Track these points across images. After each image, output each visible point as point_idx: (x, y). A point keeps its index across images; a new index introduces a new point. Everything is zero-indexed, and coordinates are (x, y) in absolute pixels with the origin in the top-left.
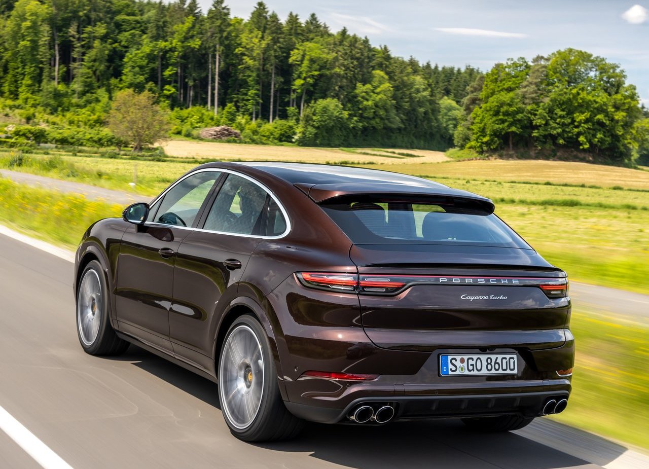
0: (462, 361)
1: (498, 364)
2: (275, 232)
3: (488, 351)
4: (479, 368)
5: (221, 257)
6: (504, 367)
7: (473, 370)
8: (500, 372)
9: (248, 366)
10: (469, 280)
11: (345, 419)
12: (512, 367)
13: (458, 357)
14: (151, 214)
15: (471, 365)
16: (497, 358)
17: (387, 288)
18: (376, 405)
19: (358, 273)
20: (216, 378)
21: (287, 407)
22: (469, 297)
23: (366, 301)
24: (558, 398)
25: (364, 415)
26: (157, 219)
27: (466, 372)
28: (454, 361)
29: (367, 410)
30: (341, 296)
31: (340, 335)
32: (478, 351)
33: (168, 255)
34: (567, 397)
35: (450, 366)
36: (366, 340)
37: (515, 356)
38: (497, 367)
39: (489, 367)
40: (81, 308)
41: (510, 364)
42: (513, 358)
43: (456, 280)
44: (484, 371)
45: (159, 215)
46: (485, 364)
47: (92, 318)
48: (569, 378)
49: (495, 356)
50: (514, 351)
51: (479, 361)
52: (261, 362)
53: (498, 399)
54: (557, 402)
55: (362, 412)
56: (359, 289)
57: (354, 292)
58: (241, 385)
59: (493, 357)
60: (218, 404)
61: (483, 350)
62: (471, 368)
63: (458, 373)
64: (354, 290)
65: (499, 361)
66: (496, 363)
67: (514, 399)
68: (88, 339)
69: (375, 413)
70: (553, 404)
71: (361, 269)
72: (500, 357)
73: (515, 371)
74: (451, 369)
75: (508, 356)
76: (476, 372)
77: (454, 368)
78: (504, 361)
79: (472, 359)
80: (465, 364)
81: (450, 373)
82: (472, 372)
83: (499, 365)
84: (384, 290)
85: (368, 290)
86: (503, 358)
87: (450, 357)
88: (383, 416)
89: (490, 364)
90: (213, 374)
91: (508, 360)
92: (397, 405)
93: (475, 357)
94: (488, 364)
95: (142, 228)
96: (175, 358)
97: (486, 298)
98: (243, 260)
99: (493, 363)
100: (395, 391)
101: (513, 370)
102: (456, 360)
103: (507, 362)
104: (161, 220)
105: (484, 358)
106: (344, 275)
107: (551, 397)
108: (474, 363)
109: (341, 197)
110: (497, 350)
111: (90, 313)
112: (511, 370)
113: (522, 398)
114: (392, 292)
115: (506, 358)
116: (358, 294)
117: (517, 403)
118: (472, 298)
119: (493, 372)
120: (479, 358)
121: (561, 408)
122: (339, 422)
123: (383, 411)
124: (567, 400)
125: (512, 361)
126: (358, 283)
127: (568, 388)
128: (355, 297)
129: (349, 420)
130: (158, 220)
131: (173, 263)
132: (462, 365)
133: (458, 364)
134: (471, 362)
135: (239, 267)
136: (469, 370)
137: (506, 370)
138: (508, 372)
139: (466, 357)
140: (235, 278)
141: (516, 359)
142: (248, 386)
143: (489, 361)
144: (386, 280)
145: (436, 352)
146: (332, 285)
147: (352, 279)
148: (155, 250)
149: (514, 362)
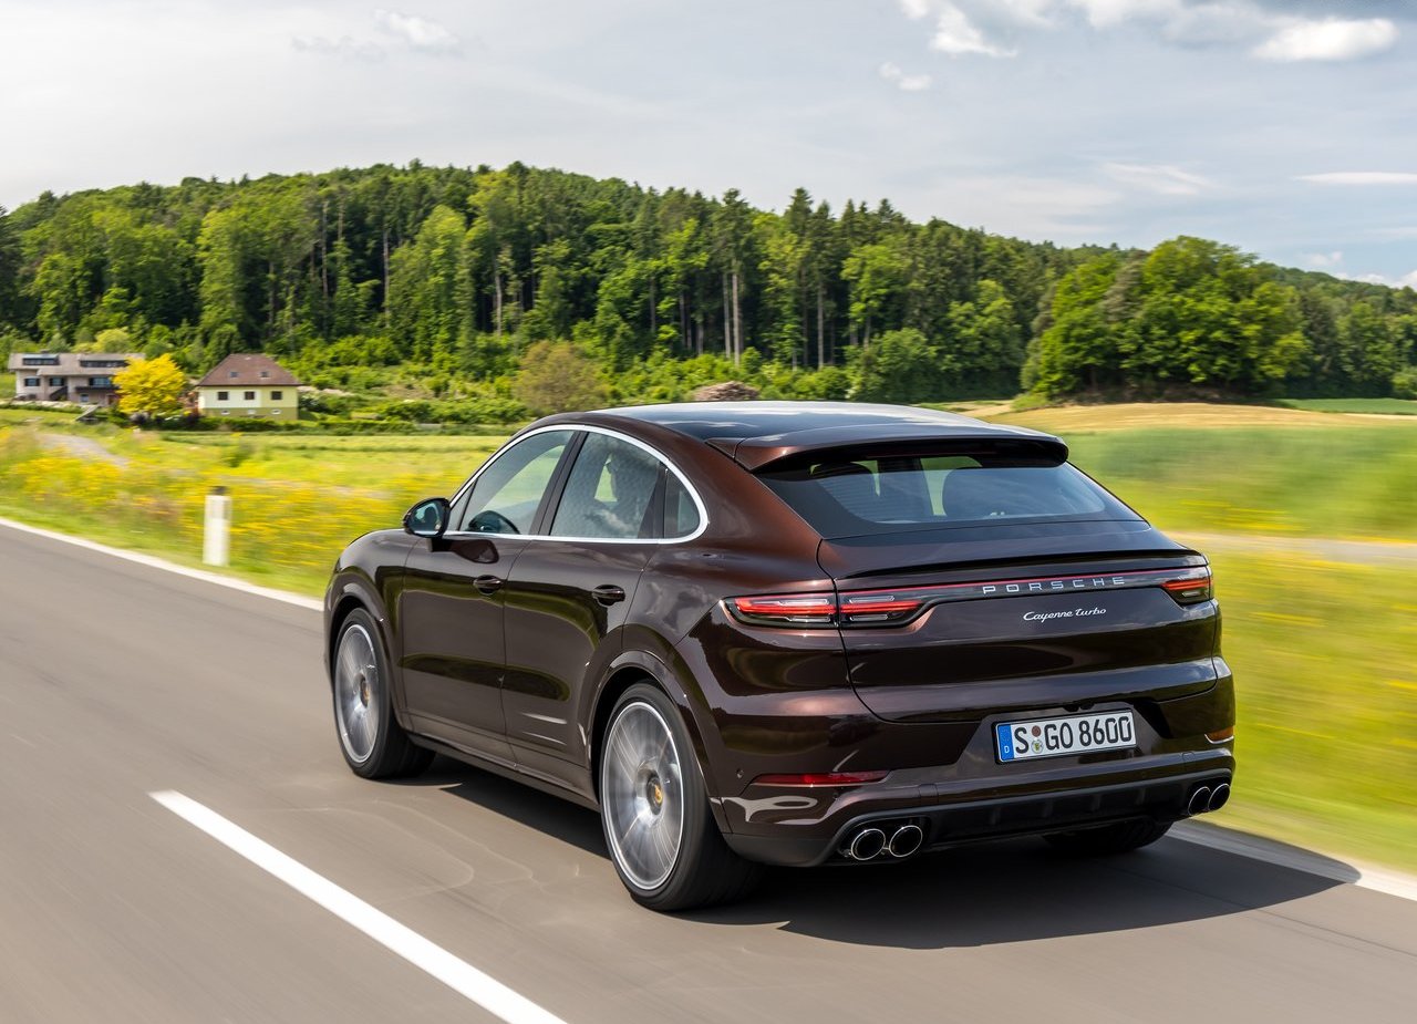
0: (1036, 732)
1: (1101, 731)
2: (679, 530)
3: (1080, 710)
4: (1067, 742)
5: (590, 583)
6: (1113, 737)
7: (1057, 746)
8: (1106, 745)
9: (652, 776)
10: (1035, 586)
11: (835, 856)
12: (1126, 735)
13: (1029, 726)
14: (454, 517)
15: (1053, 738)
16: (1098, 721)
17: (890, 615)
18: (889, 826)
19: (835, 591)
20: (595, 801)
21: (730, 844)
22: (1040, 617)
23: (855, 639)
24: (1213, 782)
25: (868, 845)
26: (465, 525)
27: (1046, 752)
28: (1021, 734)
29: (873, 835)
30: (808, 635)
31: (811, 705)
32: (1061, 711)
33: (490, 587)
34: (1228, 779)
35: (1016, 743)
36: (859, 710)
37: (1129, 715)
38: (1099, 736)
39: (1085, 738)
40: (341, 698)
41: (1119, 729)
42: (1126, 719)
43: (1013, 588)
44: (1077, 747)
45: (469, 518)
46: (1077, 733)
47: (364, 712)
48: (1230, 745)
49: (1095, 718)
50: (1127, 705)
51: (1065, 728)
52: (676, 768)
53: (1106, 795)
54: (1212, 790)
55: (865, 839)
56: (839, 618)
57: (832, 626)
58: (643, 812)
59: (1091, 720)
60: (604, 850)
61: (1073, 708)
62: (1052, 743)
63: (1030, 753)
64: (832, 622)
65: (1102, 726)
66: (1096, 730)
67: (1135, 791)
68: (359, 751)
69: (888, 840)
70: (1204, 795)
71: (840, 583)
72: (1103, 718)
73: (1133, 742)
74: (1017, 748)
75: (1117, 716)
76: (1062, 750)
77: (1022, 747)
78: (1111, 725)
79: (1054, 727)
80: (1042, 737)
81: (1017, 755)
82: (1056, 751)
83: (1102, 733)
84: (886, 617)
85: (855, 620)
86: (1108, 720)
87: (1014, 727)
88: (903, 843)
89: (1087, 732)
90: (591, 797)
91: (1117, 722)
92: (927, 821)
93: (1058, 723)
94: (1083, 732)
95: (440, 544)
96: (517, 772)
97: (1068, 614)
98: (626, 584)
99: (1091, 732)
100: (920, 797)
101: (1129, 739)
102: (1025, 732)
103: (1116, 727)
104: (474, 526)
105: (1074, 722)
106: (809, 598)
107: (1198, 784)
108: (1057, 733)
109: (791, 457)
110: (1096, 707)
111: (358, 706)
112: (1124, 740)
113: (1150, 789)
114: (901, 619)
115: (1113, 720)
116: (838, 629)
117: (1142, 797)
118: (1043, 618)
119: (1094, 746)
120: (1065, 725)
121: (1220, 800)
122: (826, 862)
123: (903, 834)
124: (1230, 784)
125: (1124, 723)
126: (838, 609)
127: (1228, 762)
128: (835, 634)
129: (842, 857)
130: (467, 527)
131: (502, 599)
132: (1036, 739)
133: (1029, 737)
134: (1051, 732)
135: (622, 597)
136: (1050, 748)
137: (1116, 741)
138: (1120, 743)
139: (1042, 725)
140: (616, 617)
141: (1131, 720)
142: (656, 810)
143: (1084, 727)
144: (887, 599)
145: (988, 720)
146: (791, 616)
147: (826, 602)
148: (468, 580)
149: (1129, 725)
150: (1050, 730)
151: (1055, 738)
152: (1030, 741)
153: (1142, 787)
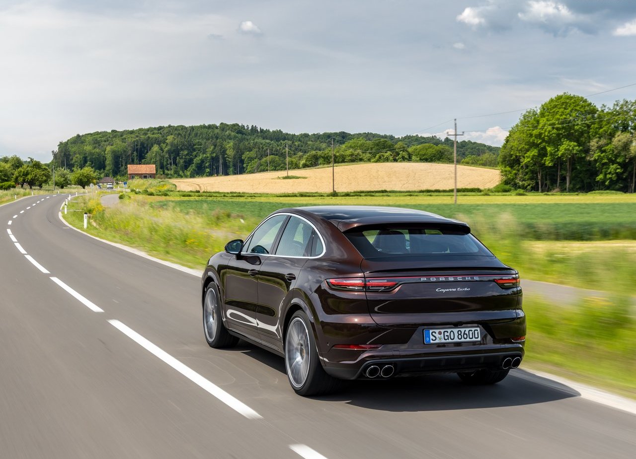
0: (440, 333)
1: (466, 334)
2: (316, 253)
3: (459, 326)
4: (452, 337)
5: (285, 271)
6: (471, 337)
7: (448, 339)
8: (468, 340)
9: (301, 345)
10: (442, 279)
11: (361, 376)
12: (476, 336)
13: (437, 331)
14: (245, 248)
15: (446, 336)
16: (465, 331)
17: (385, 287)
18: (381, 365)
19: (364, 277)
21: (325, 370)
22: (442, 290)
23: (371, 296)
24: (513, 356)
25: (373, 372)
26: (250, 250)
27: (443, 341)
28: (434, 334)
29: (374, 368)
30: (356, 294)
31: (356, 320)
32: (452, 326)
33: (255, 273)
35: (432, 337)
36: (372, 322)
37: (478, 329)
38: (465, 336)
39: (460, 337)
40: (206, 315)
41: (473, 334)
43: (433, 279)
44: (456, 340)
45: (251, 248)
46: (456, 335)
47: (212, 321)
49: (464, 329)
50: (476, 325)
51: (452, 333)
53: (467, 359)
54: (513, 359)
55: (372, 370)
56: (365, 287)
58: (299, 359)
59: (463, 330)
60: (285, 372)
61: (457, 325)
62: (446, 338)
63: (437, 341)
64: (363, 289)
65: (467, 332)
66: (464, 334)
67: (480, 358)
68: (211, 337)
69: (381, 371)
70: (510, 361)
71: (366, 275)
72: (467, 330)
74: (432, 340)
75: (473, 329)
76: (450, 341)
77: (434, 338)
78: (471, 332)
79: (447, 332)
80: (442, 335)
81: (432, 342)
82: (447, 341)
83: (467, 335)
84: (383, 288)
85: (372, 288)
86: (469, 331)
87: (431, 331)
88: (387, 371)
89: (461, 334)
90: (283, 353)
91: (473, 331)
92: (395, 364)
93: (449, 330)
94: (459, 335)
95: (239, 257)
97: (454, 290)
98: (296, 273)
99: (462, 334)
100: (393, 355)
101: (478, 338)
102: (435, 333)
104: (253, 251)
105: (456, 330)
106: (356, 280)
107: (506, 357)
108: (448, 334)
109: (357, 227)
110: (464, 325)
111: (211, 319)
112: (476, 338)
113: (485, 357)
114: (388, 289)
115: (472, 331)
116: (365, 292)
117: (482, 360)
118: (444, 291)
119: (463, 340)
120: (452, 331)
121: (517, 363)
122: (357, 378)
123: (387, 369)
124: (521, 357)
125: (476, 332)
126: (365, 284)
128: (363, 293)
129: (363, 376)
131: (257, 278)
132: (439, 336)
133: (437, 335)
135: (295, 278)
136: (445, 339)
138: (474, 339)
139: (442, 331)
140: (294, 285)
141: (479, 331)
142: (302, 358)
143: (460, 333)
144: (383, 281)
145: (421, 328)
146: (349, 286)
147: (361, 282)
148: (246, 271)
149: (478, 333)
150: (446, 333)
151: (448, 336)
152: (437, 336)
153: (482, 356)
